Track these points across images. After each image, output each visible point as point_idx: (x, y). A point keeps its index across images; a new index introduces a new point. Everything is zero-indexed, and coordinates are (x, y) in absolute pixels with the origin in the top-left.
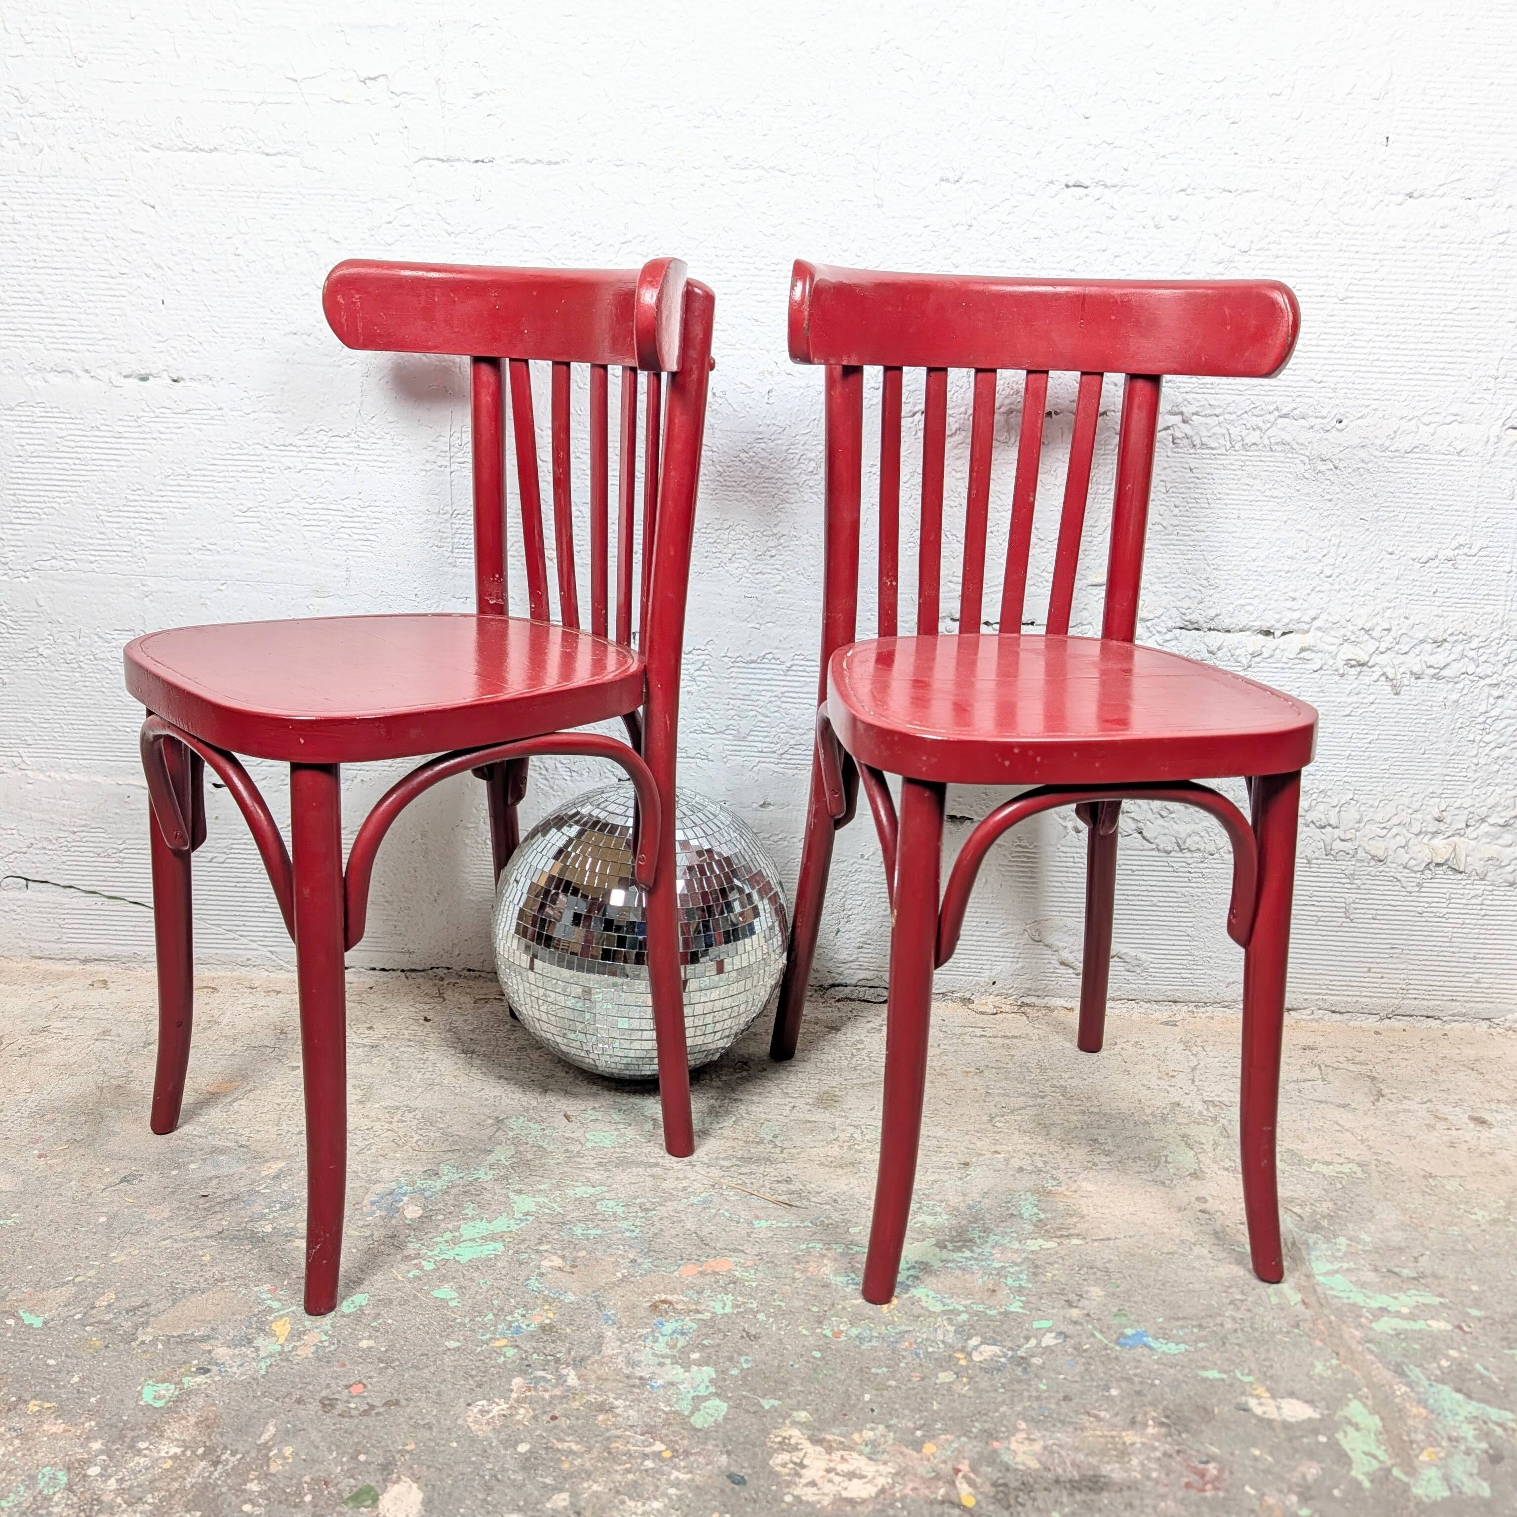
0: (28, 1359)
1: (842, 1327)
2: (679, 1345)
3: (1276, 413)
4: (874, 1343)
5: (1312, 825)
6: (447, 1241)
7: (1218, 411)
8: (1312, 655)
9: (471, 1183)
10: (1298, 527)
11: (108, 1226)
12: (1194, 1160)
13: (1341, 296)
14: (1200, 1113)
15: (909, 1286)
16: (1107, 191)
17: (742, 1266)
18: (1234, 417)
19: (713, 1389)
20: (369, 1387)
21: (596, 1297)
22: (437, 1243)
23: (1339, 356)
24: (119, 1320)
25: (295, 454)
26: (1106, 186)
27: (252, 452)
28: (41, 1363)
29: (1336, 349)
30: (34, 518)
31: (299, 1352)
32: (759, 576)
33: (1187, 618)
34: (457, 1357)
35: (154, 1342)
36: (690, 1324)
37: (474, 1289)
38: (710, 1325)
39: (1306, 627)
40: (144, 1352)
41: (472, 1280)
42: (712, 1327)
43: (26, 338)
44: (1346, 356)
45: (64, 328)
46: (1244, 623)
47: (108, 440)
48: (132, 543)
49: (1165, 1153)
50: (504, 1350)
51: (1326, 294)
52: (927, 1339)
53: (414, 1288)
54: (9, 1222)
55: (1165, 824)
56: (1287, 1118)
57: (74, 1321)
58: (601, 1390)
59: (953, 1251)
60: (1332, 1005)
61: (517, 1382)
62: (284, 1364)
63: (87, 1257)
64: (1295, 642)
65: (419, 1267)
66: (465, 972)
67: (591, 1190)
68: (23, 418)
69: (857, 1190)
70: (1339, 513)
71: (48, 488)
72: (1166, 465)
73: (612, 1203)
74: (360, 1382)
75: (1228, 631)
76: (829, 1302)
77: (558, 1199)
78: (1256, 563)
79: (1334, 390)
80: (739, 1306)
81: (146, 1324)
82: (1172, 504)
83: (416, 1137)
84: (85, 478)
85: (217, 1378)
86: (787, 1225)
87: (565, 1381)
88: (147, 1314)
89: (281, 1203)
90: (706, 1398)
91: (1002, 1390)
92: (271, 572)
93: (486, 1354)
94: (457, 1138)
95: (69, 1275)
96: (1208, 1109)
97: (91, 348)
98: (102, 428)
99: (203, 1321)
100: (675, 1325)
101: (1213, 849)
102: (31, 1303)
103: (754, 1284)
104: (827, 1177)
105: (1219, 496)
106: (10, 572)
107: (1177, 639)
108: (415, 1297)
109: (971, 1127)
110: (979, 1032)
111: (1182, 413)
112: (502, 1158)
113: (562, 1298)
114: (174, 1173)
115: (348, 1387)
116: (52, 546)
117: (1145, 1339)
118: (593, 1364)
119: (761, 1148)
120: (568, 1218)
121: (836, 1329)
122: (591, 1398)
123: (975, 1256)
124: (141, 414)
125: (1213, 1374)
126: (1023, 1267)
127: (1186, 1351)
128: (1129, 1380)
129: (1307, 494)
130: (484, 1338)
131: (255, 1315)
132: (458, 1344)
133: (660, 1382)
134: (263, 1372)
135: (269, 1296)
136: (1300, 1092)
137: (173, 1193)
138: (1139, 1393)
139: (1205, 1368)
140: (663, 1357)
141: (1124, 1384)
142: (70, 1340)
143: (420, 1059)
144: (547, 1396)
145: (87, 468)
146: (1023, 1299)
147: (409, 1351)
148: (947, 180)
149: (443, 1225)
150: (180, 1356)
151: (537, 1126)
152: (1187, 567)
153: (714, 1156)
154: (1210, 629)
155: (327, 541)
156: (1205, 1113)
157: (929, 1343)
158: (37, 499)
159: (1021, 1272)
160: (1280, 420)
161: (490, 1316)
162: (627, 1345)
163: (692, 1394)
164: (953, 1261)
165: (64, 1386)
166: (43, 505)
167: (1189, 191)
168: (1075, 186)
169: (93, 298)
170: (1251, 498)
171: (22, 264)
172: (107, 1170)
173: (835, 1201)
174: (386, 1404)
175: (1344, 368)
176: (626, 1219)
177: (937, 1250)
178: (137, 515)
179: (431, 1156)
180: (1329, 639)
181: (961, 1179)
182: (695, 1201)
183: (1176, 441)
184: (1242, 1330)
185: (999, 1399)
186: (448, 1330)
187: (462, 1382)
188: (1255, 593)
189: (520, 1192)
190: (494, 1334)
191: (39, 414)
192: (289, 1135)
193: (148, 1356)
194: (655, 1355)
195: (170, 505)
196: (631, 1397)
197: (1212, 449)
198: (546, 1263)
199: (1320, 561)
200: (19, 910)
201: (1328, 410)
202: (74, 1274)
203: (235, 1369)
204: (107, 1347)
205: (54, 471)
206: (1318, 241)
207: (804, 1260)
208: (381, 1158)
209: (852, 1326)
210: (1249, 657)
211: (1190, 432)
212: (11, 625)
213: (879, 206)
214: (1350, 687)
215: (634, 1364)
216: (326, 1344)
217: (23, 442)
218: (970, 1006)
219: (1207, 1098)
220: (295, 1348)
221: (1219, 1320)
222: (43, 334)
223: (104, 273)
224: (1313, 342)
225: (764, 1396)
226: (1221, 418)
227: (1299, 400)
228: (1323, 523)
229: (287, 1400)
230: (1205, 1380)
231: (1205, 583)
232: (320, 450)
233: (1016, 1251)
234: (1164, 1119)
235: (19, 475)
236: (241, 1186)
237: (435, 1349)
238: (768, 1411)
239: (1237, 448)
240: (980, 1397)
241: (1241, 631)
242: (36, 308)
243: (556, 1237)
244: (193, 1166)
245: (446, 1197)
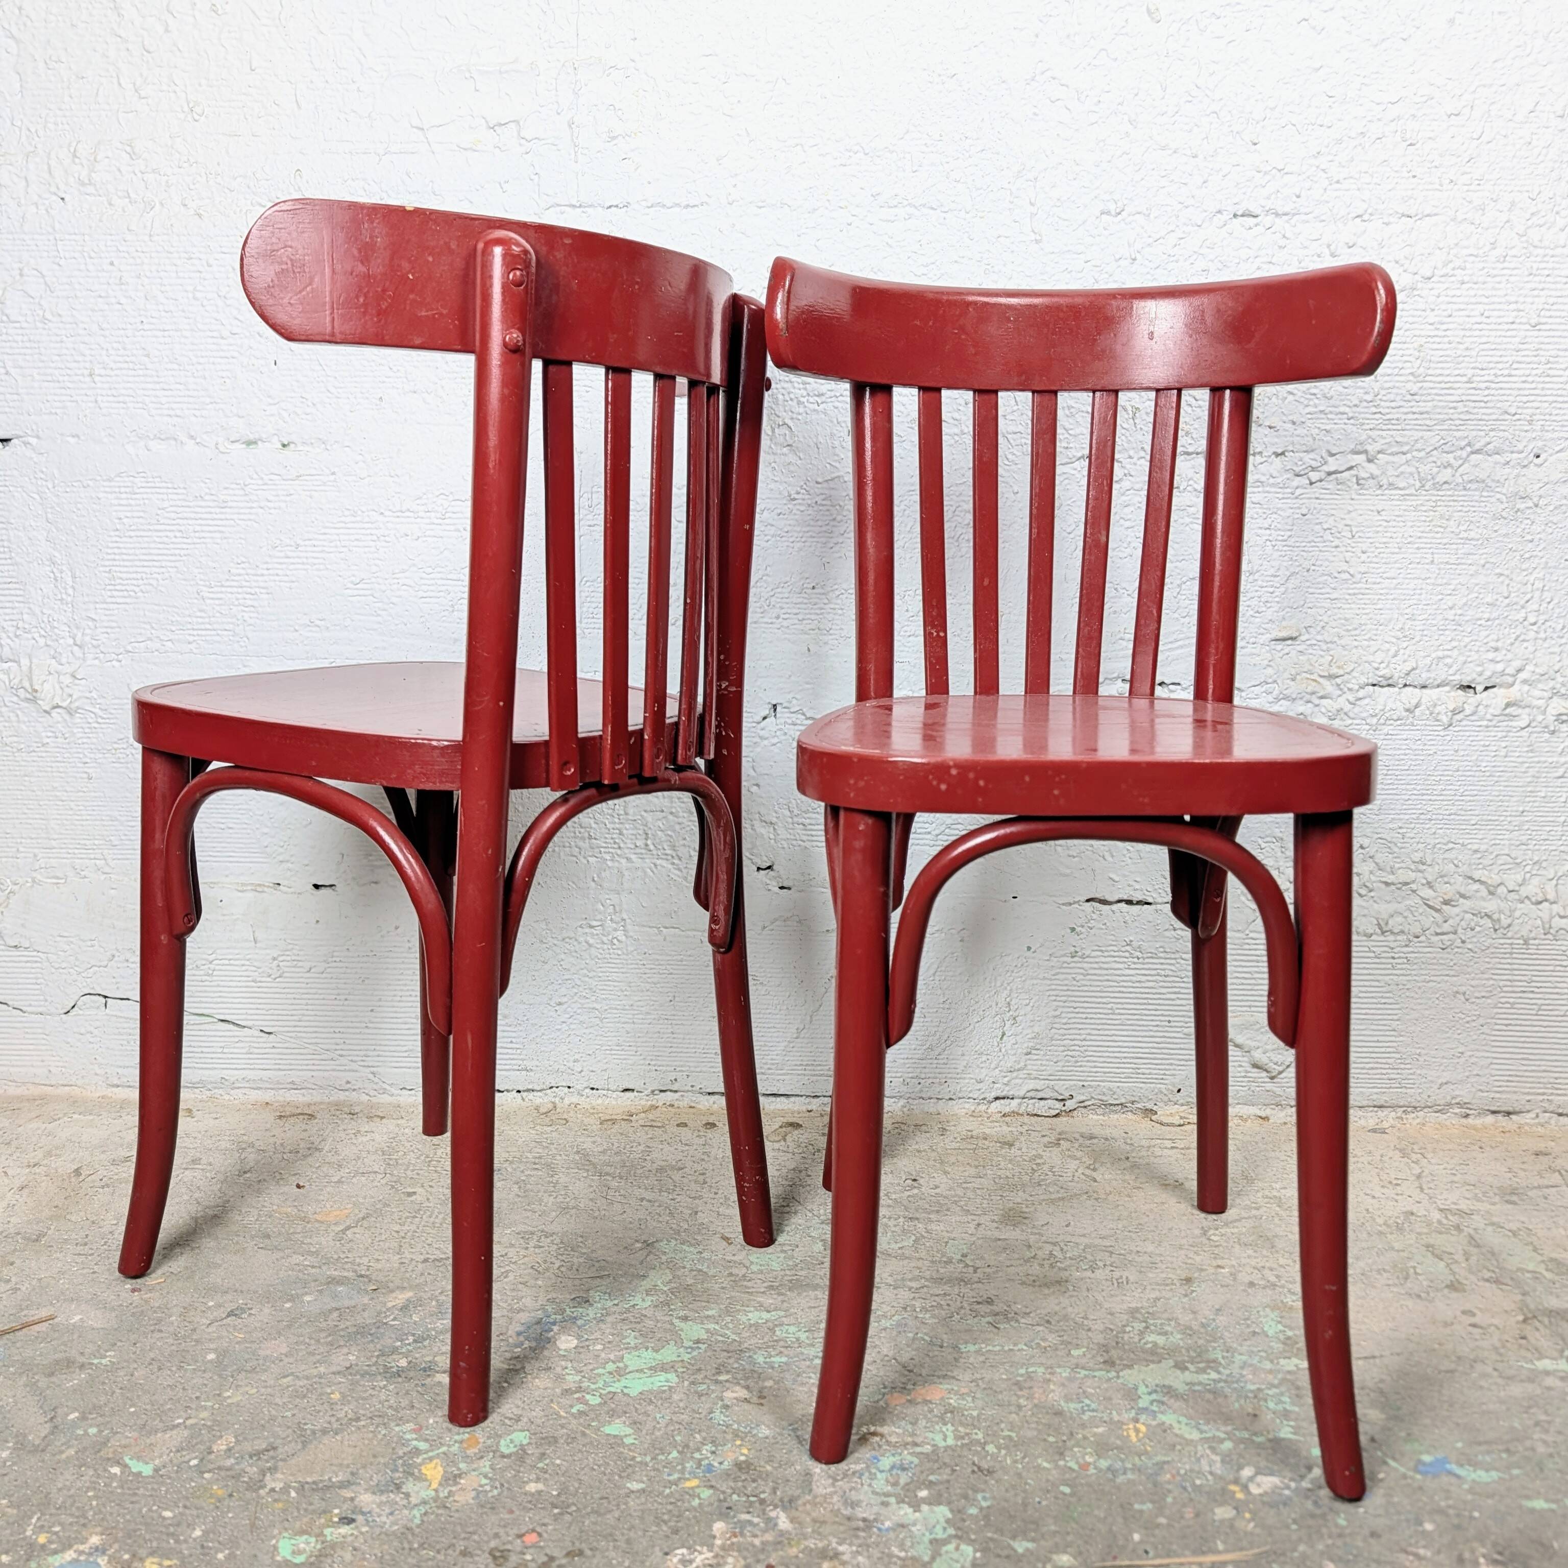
0: (140, 1511)
1: (1089, 1459)
2: (902, 1481)
3: (1469, 449)
4: (1130, 1476)
5: (1526, 901)
6: (610, 1373)
7: (1405, 449)
8: (1520, 711)
9: (628, 1311)
10: (1498, 571)
11: (218, 1363)
12: (1447, 1271)
13: (1533, 322)
14: (1439, 1222)
15: (1154, 1412)
16: (1277, 220)
17: (956, 1393)
18: (1422, 454)
19: (951, 1531)
20: (545, 1535)
21: (795, 1430)
22: (599, 1375)
23: (1533, 386)
24: (242, 1466)
25: (413, 520)
26: (1277, 215)
27: (367, 519)
28: (155, 1515)
29: (1530, 379)
30: (130, 596)
31: (456, 1498)
32: (911, 638)
33: (1381, 673)
34: (643, 1500)
35: (286, 1489)
36: (909, 1458)
37: (649, 1425)
38: (934, 1458)
39: (1510, 680)
40: (275, 1501)
41: (646, 1414)
42: (937, 1461)
43: (129, 405)
44: (1540, 386)
45: (169, 393)
46: (1443, 677)
47: (213, 510)
48: (234, 620)
49: (1412, 1264)
50: (697, 1491)
51: (1518, 321)
52: (1192, 1471)
53: (580, 1424)
54: (104, 1361)
55: (1364, 904)
56: (1540, 1226)
57: (190, 1467)
58: (819, 1534)
59: (1197, 1372)
60: (1559, 1106)
61: (719, 1526)
62: (440, 1511)
63: (197, 1398)
64: (1498, 697)
65: (581, 1400)
66: (588, 1090)
67: (765, 1315)
68: (123, 490)
69: (1070, 1309)
70: (1540, 554)
71: (146, 564)
72: (1351, 508)
73: (792, 1329)
74: (533, 1530)
75: (1424, 687)
76: (1066, 1431)
77: (731, 1326)
78: (1453, 612)
79: (1530, 422)
80: (963, 1438)
81: (273, 1470)
82: (1359, 550)
83: (558, 1263)
84: (185, 552)
85: (364, 1529)
86: (998, 1348)
87: (776, 1525)
88: (273, 1458)
89: (413, 1335)
90: (945, 1542)
91: (1294, 1527)
92: (384, 648)
93: (677, 1496)
94: (603, 1264)
95: (178, 1418)
96: (1447, 1218)
97: (197, 413)
98: (207, 498)
99: (341, 1465)
100: (892, 1459)
101: (1418, 931)
102: (137, 1449)
103: (975, 1413)
104: (1032, 1297)
105: (1410, 539)
106: (102, 656)
107: (1370, 697)
108: (584, 1434)
109: (1184, 1241)
110: (1168, 1144)
111: (1366, 452)
112: (659, 1283)
113: (755, 1432)
114: (288, 1305)
115: (520, 1536)
116: (148, 627)
117: (1448, 1466)
118: (804, 1504)
119: (950, 1268)
120: (746, 1345)
121: (1081, 1461)
122: (811, 1543)
123: (1224, 1377)
124: (249, 481)
125: (1539, 1504)
126: (1283, 1389)
127: (1500, 1478)
128: (1441, 1512)
129: (1506, 535)
130: (671, 1478)
131: (400, 1458)
132: (641, 1486)
133: (888, 1524)
134: (417, 1521)
135: (414, 1436)
136: (1546, 1198)
137: (289, 1327)
138: (1458, 1527)
139: (1528, 1497)
140: (887, 1495)
141: (1438, 1518)
142: (187, 1490)
143: (549, 1182)
144: (757, 1542)
145: (189, 541)
146: (1292, 1423)
147: (585, 1494)
148: (1108, 213)
149: (603, 1355)
150: (318, 1504)
151: (692, 1249)
152: (1378, 617)
153: (899, 1277)
154: (1405, 685)
155: (446, 613)
156: (1445, 1221)
157: (1194, 1475)
158: (134, 575)
159: (1282, 1394)
160: (1473, 456)
161: (675, 1454)
162: (840, 1483)
163: (928, 1537)
164: (1200, 1383)
165: (185, 1541)
166: (141, 582)
167: (1366, 217)
168: (1242, 216)
169: (202, 360)
170: (1445, 541)
171: (129, 326)
172: (211, 1304)
173: (1048, 1322)
174: (568, 1554)
175: (1539, 398)
176: (813, 1345)
177: (1178, 1372)
178: (240, 590)
179: (577, 1282)
180: (1537, 693)
181: (1186, 1295)
182: (888, 1325)
183: (1361, 482)
184: (1558, 1454)
185: (1294, 1537)
186: (628, 1469)
187: (654, 1528)
188: (1454, 644)
189: (685, 1319)
190: (683, 1473)
191: (140, 485)
192: (414, 1263)
193: (280, 1505)
194: (875, 1493)
195: (277, 578)
196: (856, 1542)
197: (1401, 489)
198: (728, 1395)
199: (1523, 607)
200: (96, 1032)
201: (1524, 444)
202: (184, 1415)
203: (384, 1519)
204: (231, 1495)
205: (153, 545)
206: (1506, 265)
207: (1027, 1385)
208: (520, 1286)
209: (1099, 1456)
210: (1450, 714)
211: (1376, 472)
212: (100, 713)
213: (1037, 242)
214: (1562, 746)
215: (854, 1504)
216: (488, 1488)
217: (122, 515)
218: (1154, 1118)
219: (1442, 1207)
220: (451, 1494)
221: (1528, 1443)
222: (147, 400)
223: (215, 334)
224: (1506, 372)
225: (1014, 1538)
226: (1409, 456)
227: (1492, 434)
228: (1524, 567)
229: (450, 1552)
230: (1532, 1511)
231: (1399, 634)
232: (439, 515)
233: (1270, 1372)
234: (1400, 1228)
235: (116, 551)
236: (367, 1318)
237: (616, 1491)
238: (1023, 1555)
239: (1427, 488)
240: (1270, 1535)
241: (1438, 686)
242: (141, 372)
243: (736, 1365)
244: (308, 1298)
245: (603, 1326)
